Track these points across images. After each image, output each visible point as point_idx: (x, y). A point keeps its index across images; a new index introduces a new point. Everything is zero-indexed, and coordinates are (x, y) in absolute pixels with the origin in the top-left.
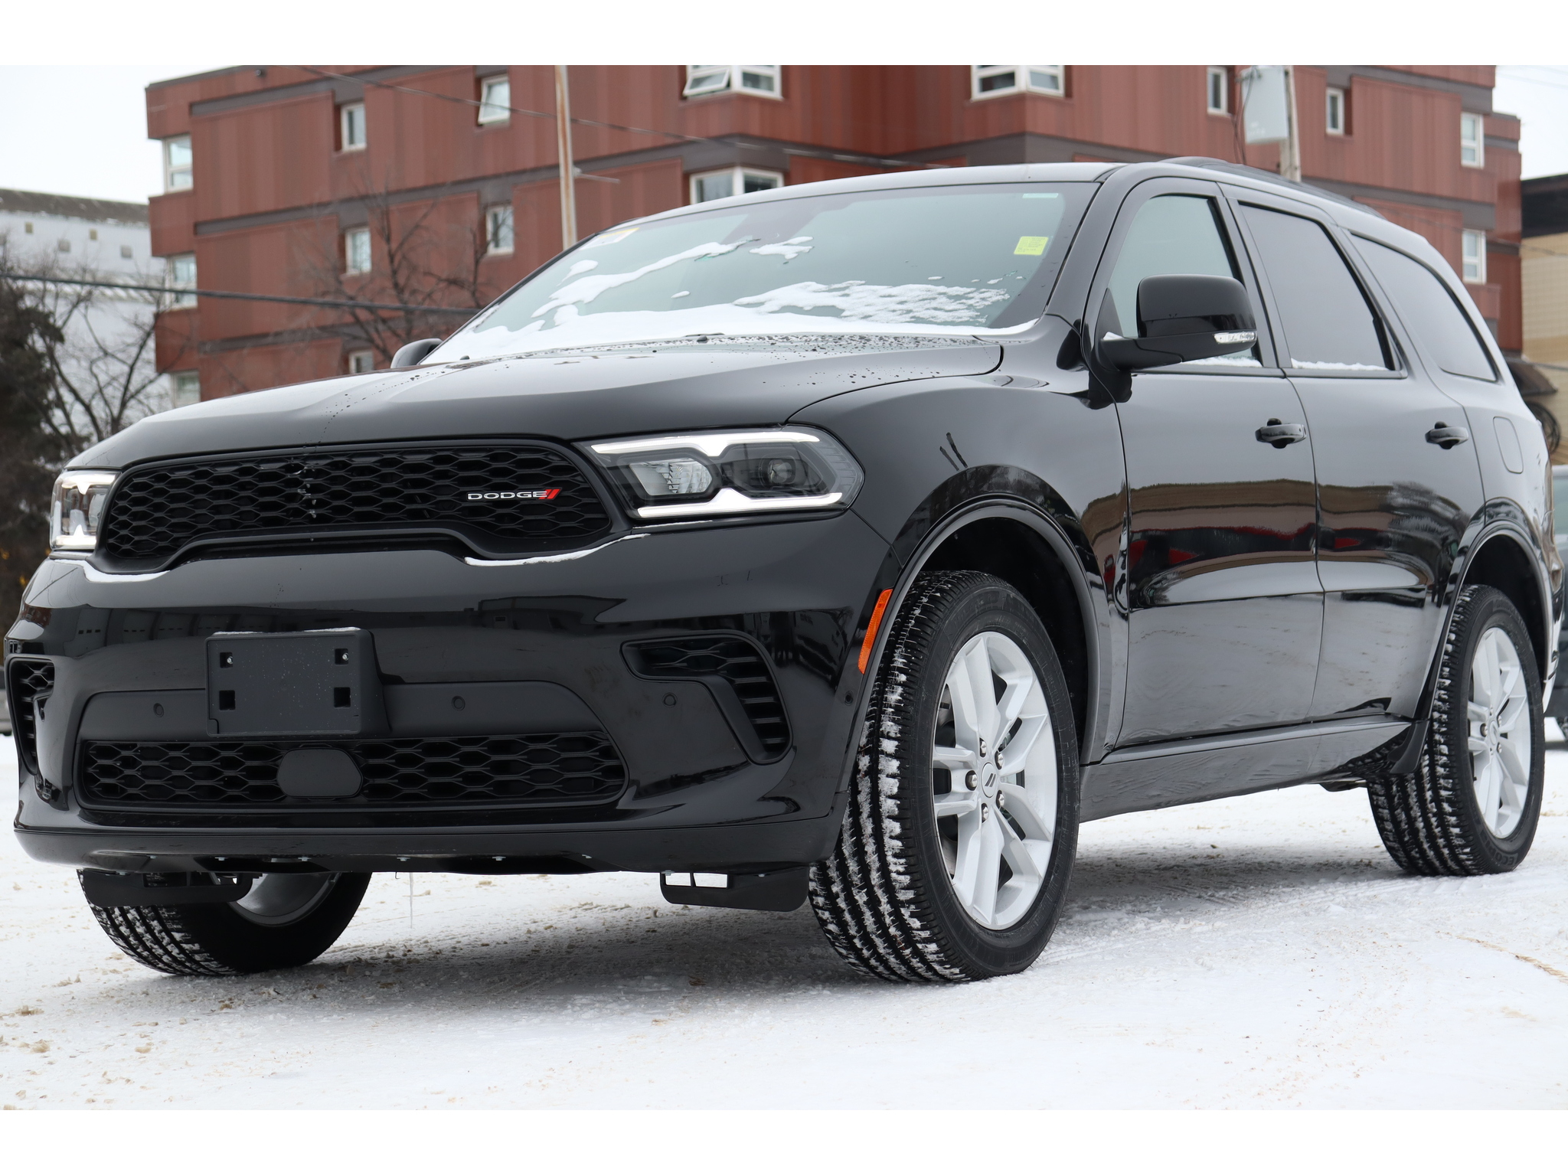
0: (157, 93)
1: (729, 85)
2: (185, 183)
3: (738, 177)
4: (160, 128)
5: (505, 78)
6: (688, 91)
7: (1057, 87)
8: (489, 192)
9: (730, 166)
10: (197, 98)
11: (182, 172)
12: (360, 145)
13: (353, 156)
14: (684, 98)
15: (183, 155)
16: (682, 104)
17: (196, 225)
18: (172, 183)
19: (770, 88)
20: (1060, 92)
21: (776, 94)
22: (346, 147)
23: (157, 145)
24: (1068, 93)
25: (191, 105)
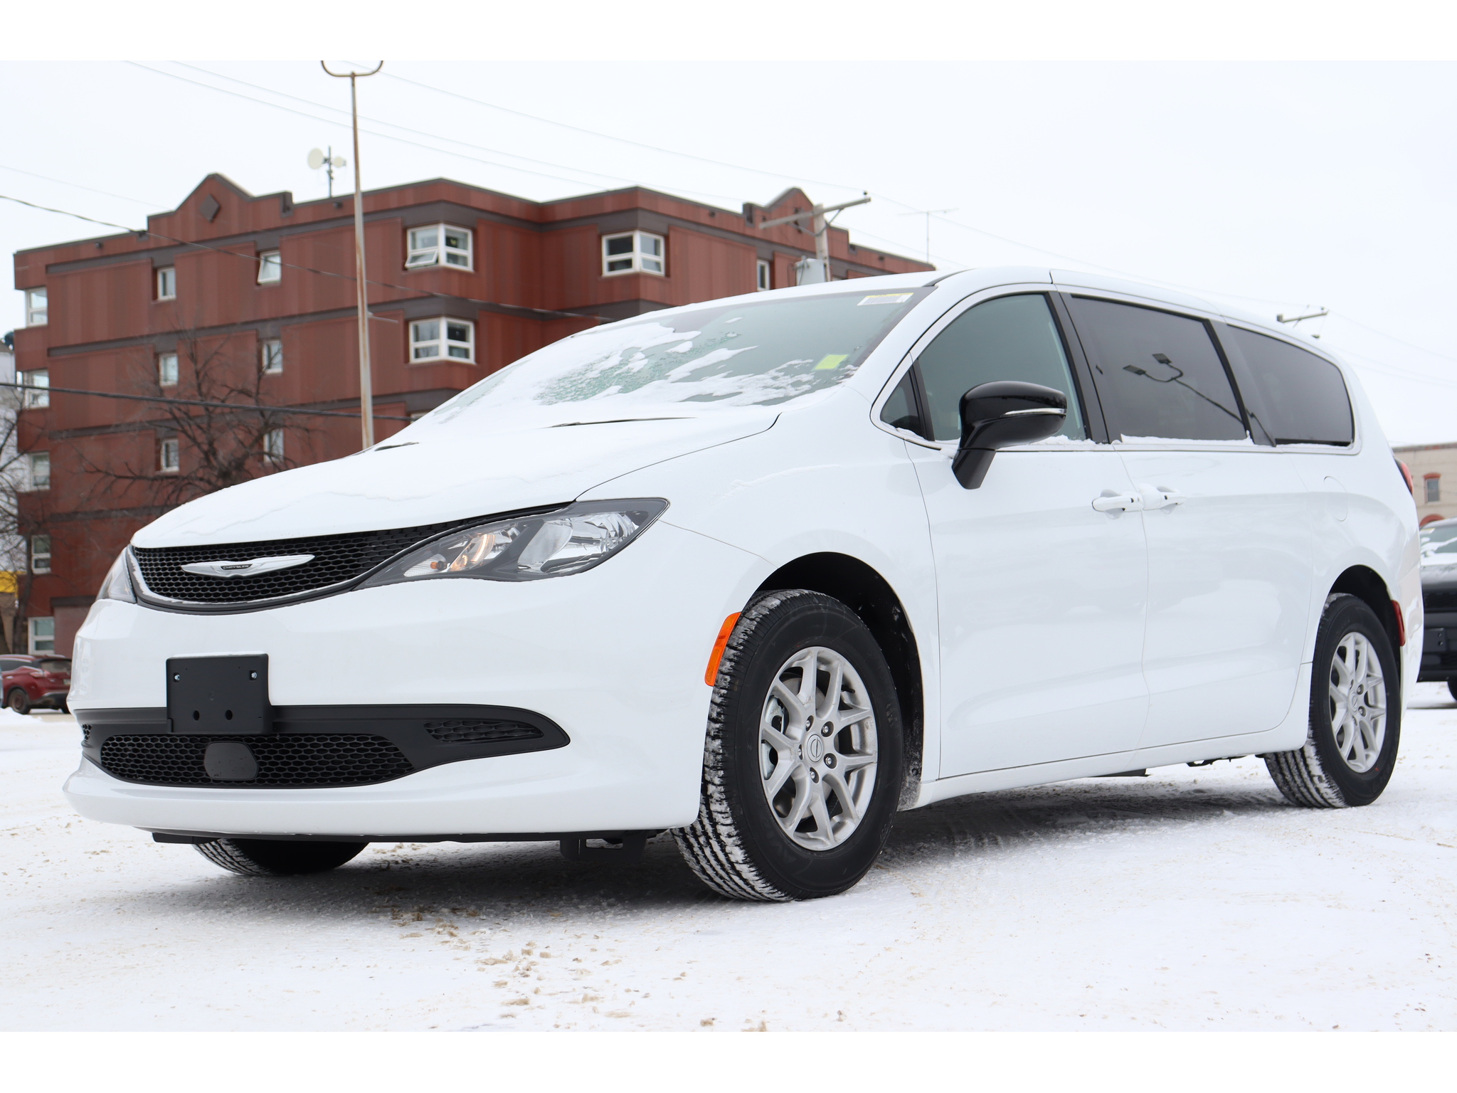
0: (23, 260)
1: (437, 261)
2: (41, 320)
3: (443, 325)
4: (24, 282)
5: (278, 253)
6: (408, 265)
7: (660, 270)
8: (268, 330)
9: (438, 316)
10: (52, 261)
11: (39, 313)
12: (172, 296)
13: (168, 303)
14: (405, 269)
15: (40, 301)
16: (404, 273)
17: (49, 350)
18: (32, 321)
19: (465, 264)
20: (662, 273)
21: (469, 268)
22: (161, 298)
23: (22, 294)
24: (668, 274)
25: (47, 267)
